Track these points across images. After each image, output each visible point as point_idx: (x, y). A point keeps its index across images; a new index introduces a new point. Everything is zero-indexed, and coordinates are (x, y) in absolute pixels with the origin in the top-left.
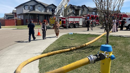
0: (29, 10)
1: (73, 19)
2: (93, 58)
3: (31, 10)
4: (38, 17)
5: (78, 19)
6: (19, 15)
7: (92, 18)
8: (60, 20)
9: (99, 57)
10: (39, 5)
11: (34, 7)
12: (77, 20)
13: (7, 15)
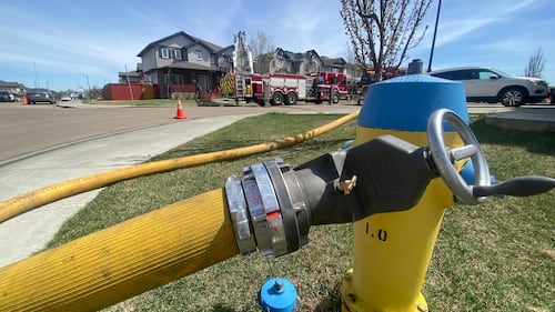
0: (172, 60)
1: (282, 80)
2: (282, 194)
3: (176, 61)
4: (196, 78)
5: (296, 81)
6: (148, 73)
7: (332, 79)
8: (248, 82)
9: (351, 183)
10: (198, 47)
11: (184, 51)
12: (291, 82)
13: (123, 77)
